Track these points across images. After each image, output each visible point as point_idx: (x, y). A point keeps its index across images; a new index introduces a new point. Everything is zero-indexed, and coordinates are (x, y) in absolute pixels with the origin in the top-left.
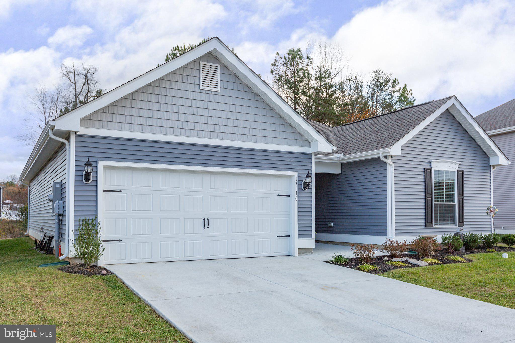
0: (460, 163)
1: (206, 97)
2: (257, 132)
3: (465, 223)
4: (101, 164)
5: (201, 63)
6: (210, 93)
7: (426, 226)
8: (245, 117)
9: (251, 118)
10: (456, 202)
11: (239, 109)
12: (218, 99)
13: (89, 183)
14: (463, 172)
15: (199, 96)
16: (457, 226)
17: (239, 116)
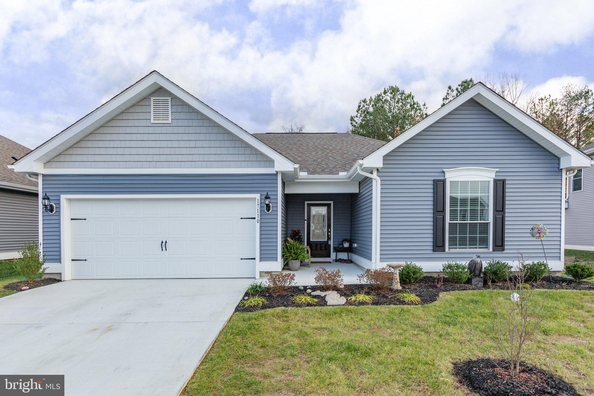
0: (498, 170)
1: (158, 130)
2: (212, 158)
3: (506, 247)
4: (64, 198)
5: (152, 98)
6: (162, 125)
7: (434, 250)
8: (199, 144)
9: (206, 144)
10: (491, 220)
11: (192, 137)
12: (169, 130)
13: (53, 213)
14: (504, 181)
15: (151, 130)
16: (491, 250)
17: (192, 144)
